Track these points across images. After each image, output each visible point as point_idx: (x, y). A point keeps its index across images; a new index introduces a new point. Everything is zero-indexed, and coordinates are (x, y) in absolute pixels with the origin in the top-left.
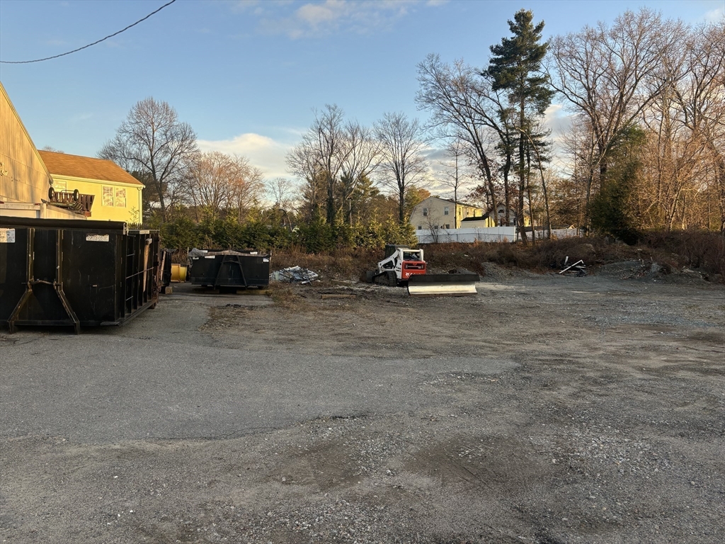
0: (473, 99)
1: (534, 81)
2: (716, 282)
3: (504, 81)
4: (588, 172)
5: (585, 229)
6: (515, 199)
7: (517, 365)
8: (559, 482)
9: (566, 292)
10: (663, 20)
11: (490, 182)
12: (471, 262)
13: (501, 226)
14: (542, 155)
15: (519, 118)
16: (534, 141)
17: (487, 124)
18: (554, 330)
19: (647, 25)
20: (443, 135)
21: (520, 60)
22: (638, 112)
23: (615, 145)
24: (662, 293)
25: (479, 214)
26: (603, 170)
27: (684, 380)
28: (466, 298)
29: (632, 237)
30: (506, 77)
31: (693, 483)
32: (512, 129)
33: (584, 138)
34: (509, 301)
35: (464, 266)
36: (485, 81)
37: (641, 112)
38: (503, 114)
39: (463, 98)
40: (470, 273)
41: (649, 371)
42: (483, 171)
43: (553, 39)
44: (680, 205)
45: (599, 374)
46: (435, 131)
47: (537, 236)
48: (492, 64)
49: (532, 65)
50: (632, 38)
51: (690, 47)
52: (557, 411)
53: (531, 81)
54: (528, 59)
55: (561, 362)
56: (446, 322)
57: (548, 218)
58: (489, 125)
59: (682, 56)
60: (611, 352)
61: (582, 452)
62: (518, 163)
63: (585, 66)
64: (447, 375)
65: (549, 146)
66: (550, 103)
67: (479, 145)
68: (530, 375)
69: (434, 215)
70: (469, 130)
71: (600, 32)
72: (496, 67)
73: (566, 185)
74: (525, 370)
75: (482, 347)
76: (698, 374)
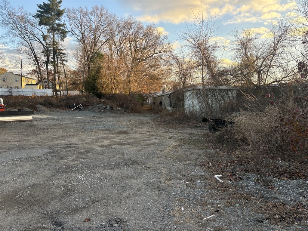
0: (29, 28)
1: (59, 25)
2: (128, 113)
3: (44, 22)
4: (83, 68)
5: (83, 92)
6: (51, 77)
7: (50, 150)
8: (64, 197)
9: (74, 118)
10: (109, 12)
11: (39, 68)
12: (30, 105)
13: (46, 89)
14: (64, 58)
15: (52, 40)
16: (59, 52)
17: (36, 40)
18: (68, 134)
19: (103, 13)
20: (13, 42)
21: (52, 14)
22: (101, 46)
23: (93, 58)
24: (110, 117)
25: (34, 82)
26: (89, 68)
27: (114, 148)
28: (27, 122)
29: (100, 96)
30: (45, 20)
31: (113, 185)
32: (49, 45)
33: (81, 54)
34: (49, 122)
35: (27, 107)
36: (35, 20)
37: (102, 46)
38: (45, 37)
39: (23, 26)
40: (30, 110)
41: (103, 146)
42: (35, 62)
43: (66, 9)
44: (116, 84)
45: (85, 150)
46: (8, 40)
47: (62, 94)
48: (38, 13)
49: (57, 17)
50: (98, 16)
51: (118, 25)
52: (66, 168)
53: (57, 25)
54: (56, 15)
55: (70, 147)
56: (15, 135)
57: (67, 86)
58: (38, 41)
59: (116, 28)
60: (90, 141)
61: (75, 183)
62: (52, 61)
63: (81, 24)
64: (13, 160)
65: (66, 55)
66: (66, 36)
67: (32, 50)
68: (56, 154)
69: (9, 81)
70: (27, 42)
71: (86, 11)
72: (40, 15)
73: (74, 72)
74: (53, 152)
75: (33, 145)
76: (119, 145)
